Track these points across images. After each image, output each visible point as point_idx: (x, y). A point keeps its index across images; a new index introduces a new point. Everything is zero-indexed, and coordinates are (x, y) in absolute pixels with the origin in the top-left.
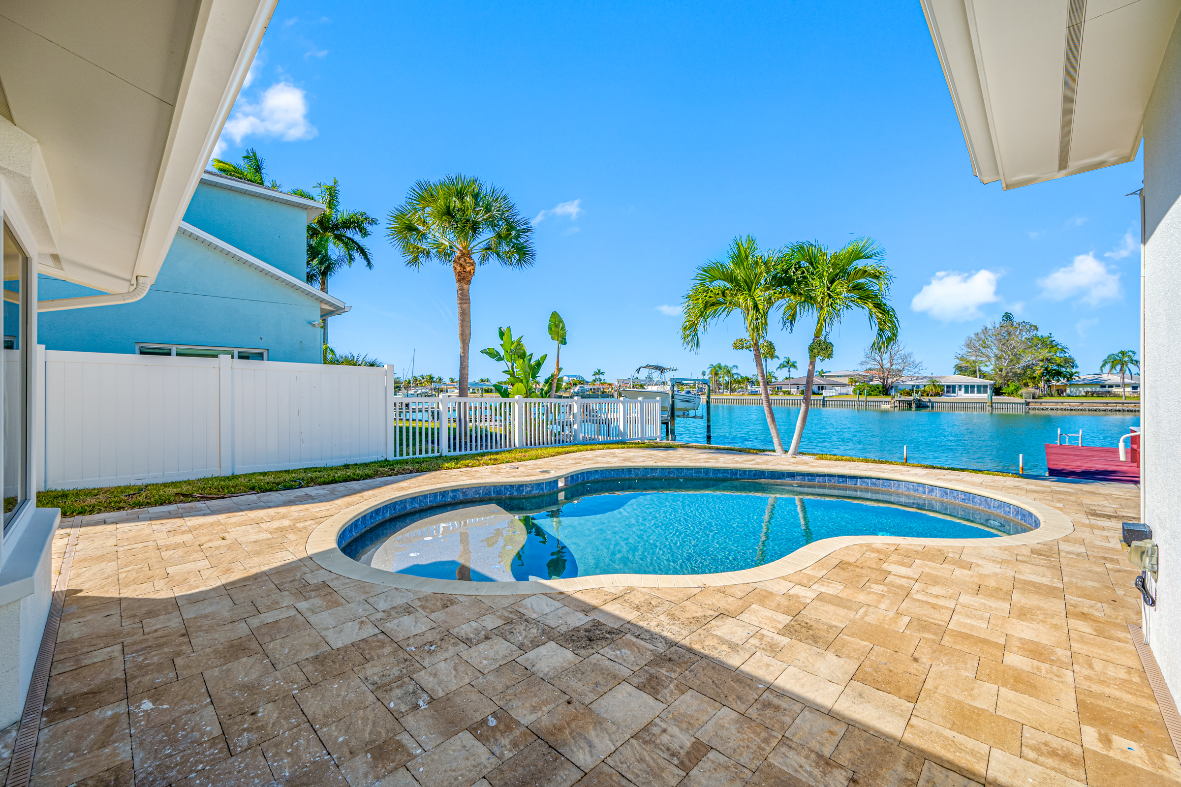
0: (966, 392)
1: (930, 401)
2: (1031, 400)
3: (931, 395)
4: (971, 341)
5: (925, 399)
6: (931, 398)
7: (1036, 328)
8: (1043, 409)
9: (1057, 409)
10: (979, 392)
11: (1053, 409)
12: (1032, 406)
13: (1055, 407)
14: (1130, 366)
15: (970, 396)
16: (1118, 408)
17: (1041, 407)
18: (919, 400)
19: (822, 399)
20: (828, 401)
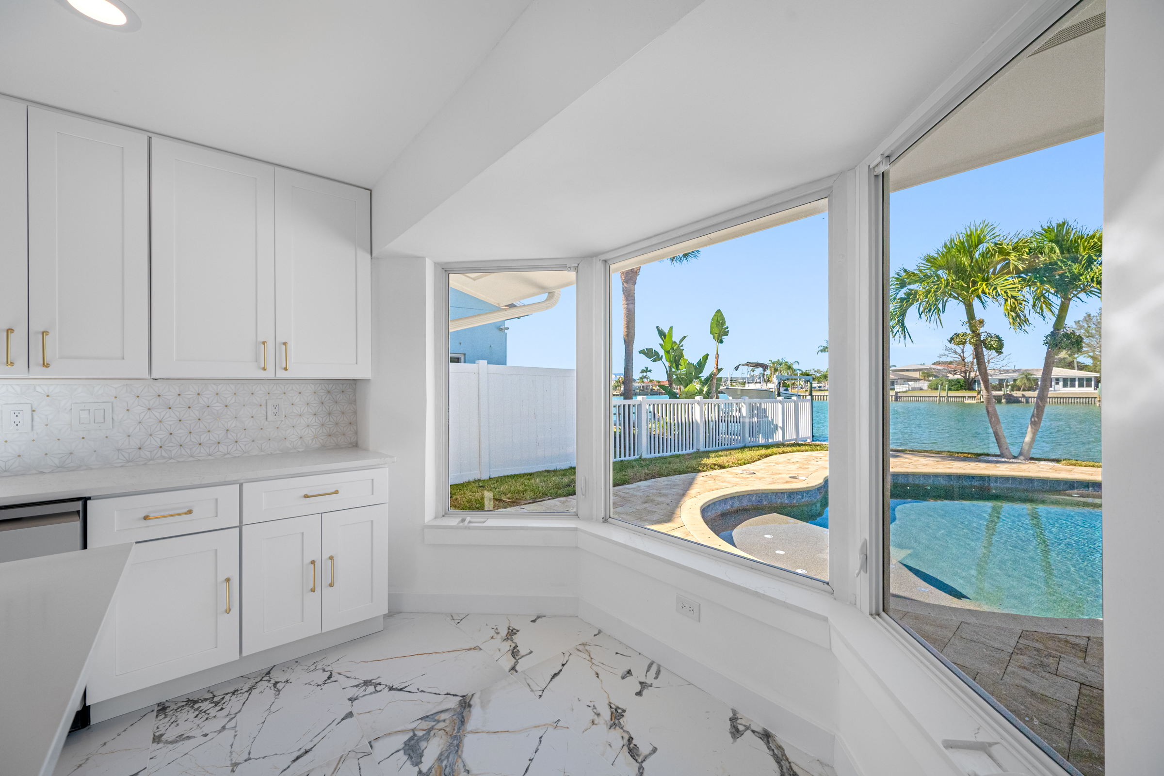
0: (1065, 385)
1: (1024, 396)
3: (1024, 390)
5: (1018, 394)
6: (1024, 393)
10: (1081, 385)
15: (1069, 390)
18: (1011, 395)
19: (894, 394)
20: (901, 397)
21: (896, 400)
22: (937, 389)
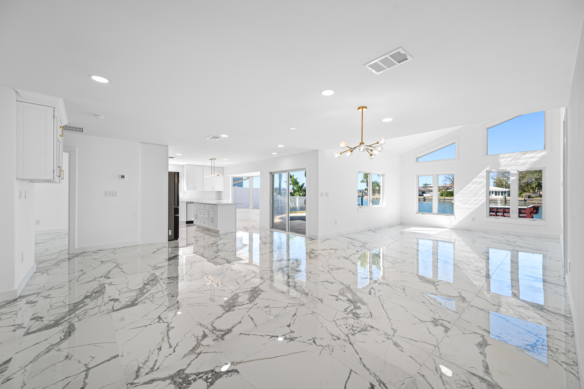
0: (496, 195)
2: (527, 199)
10: (502, 195)
11: (538, 203)
19: (423, 198)
20: (426, 199)
21: (424, 201)
22: (442, 196)
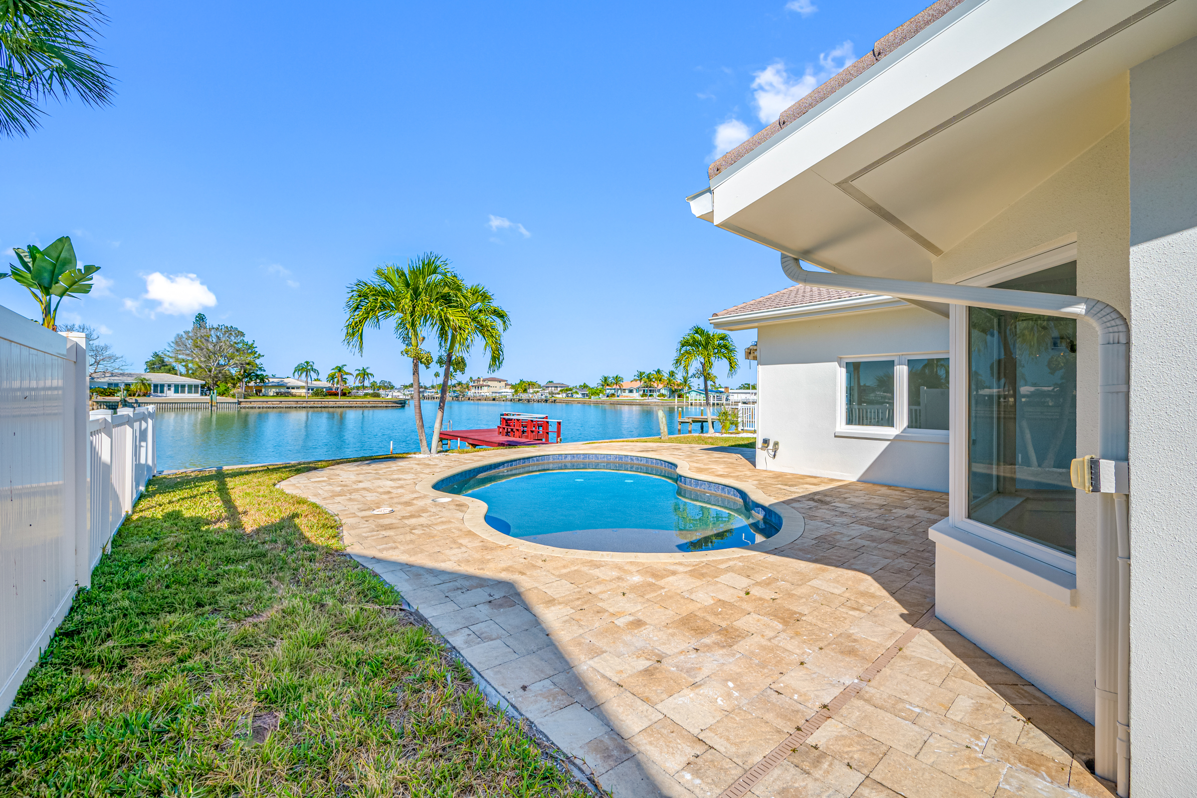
0: (176, 391)
1: (137, 402)
2: (243, 400)
3: (139, 395)
4: (180, 339)
5: (132, 399)
7: (243, 334)
8: (252, 408)
9: (263, 407)
11: (260, 408)
12: (243, 405)
13: (261, 406)
14: (312, 373)
15: (180, 396)
16: (304, 405)
17: (251, 405)
18: (127, 401)
